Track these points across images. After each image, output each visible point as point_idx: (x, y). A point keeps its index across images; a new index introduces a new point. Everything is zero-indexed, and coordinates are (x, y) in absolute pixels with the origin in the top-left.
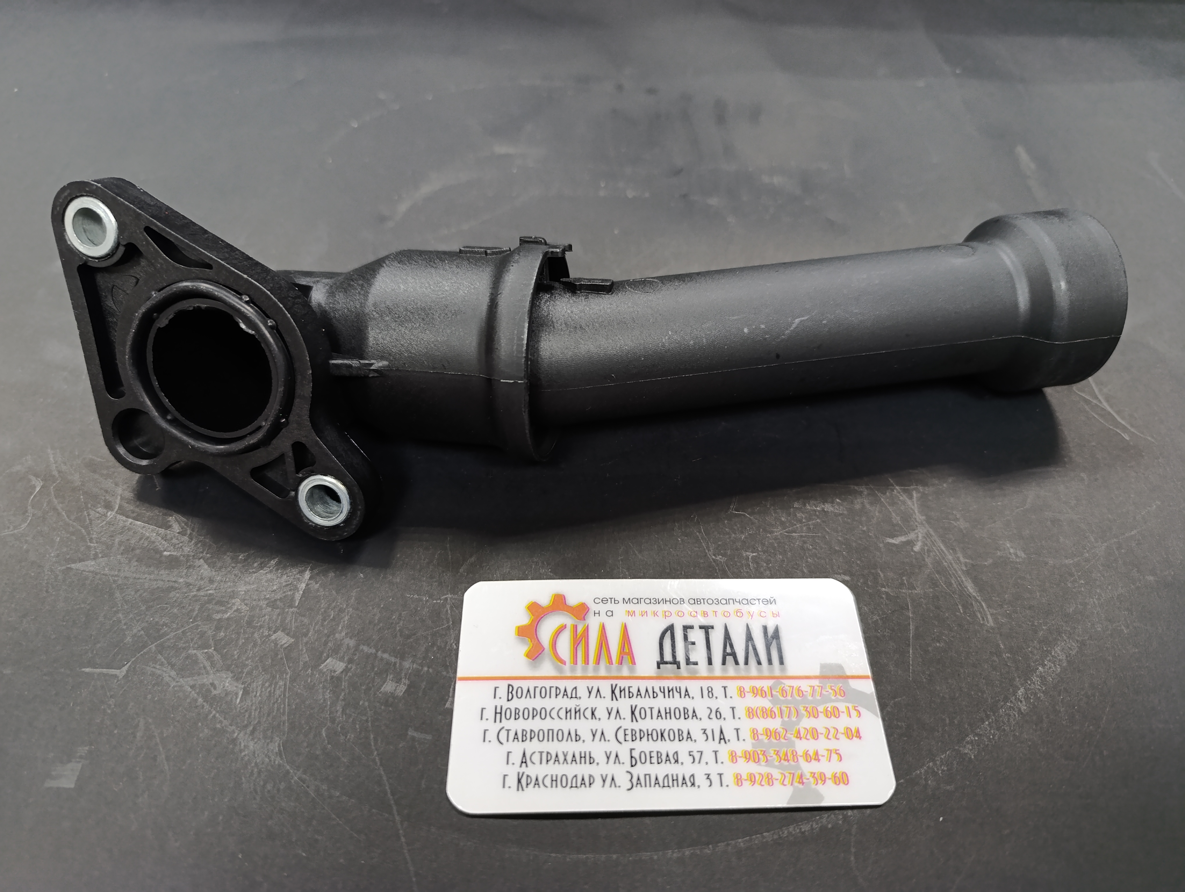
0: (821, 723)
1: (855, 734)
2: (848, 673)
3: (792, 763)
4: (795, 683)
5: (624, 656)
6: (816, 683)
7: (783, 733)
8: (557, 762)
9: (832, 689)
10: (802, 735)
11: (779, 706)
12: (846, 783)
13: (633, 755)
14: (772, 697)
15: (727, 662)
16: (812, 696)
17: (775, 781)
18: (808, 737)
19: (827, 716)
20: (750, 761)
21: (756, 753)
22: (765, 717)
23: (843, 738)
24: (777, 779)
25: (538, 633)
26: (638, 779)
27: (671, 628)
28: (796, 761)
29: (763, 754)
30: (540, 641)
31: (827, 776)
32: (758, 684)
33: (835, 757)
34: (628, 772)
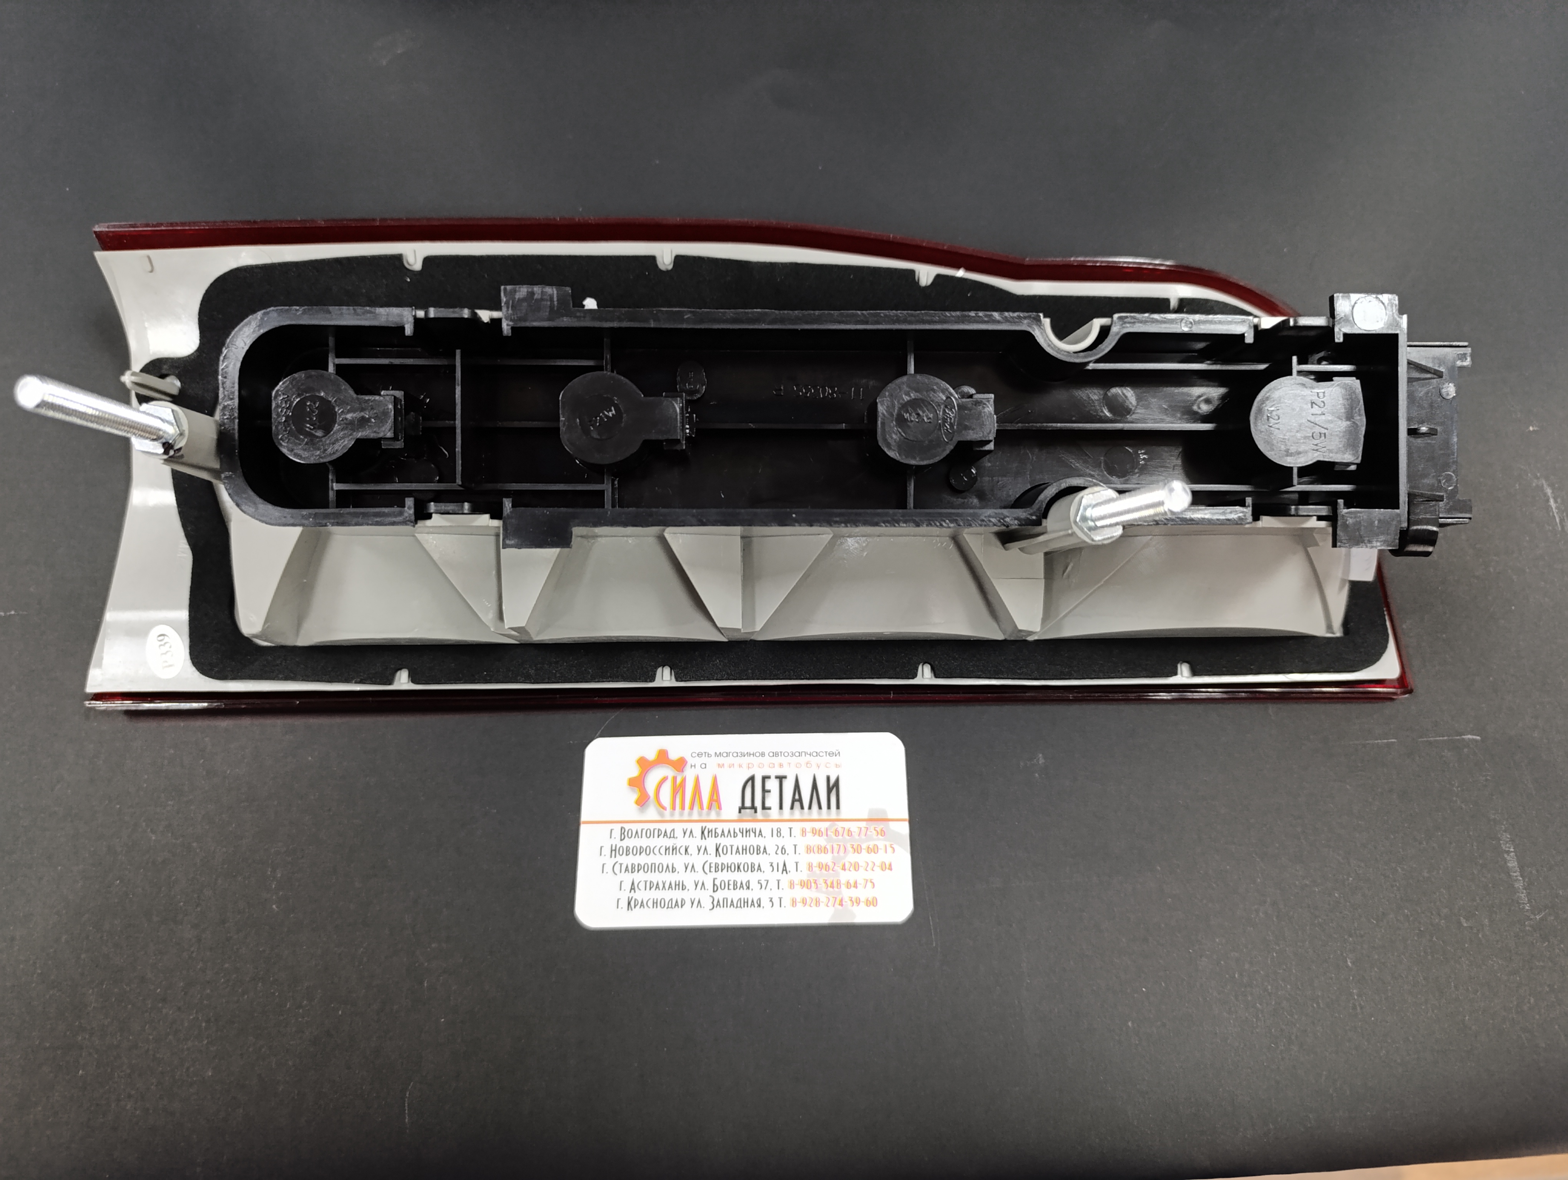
0: (863, 858)
1: (887, 867)
2: (890, 817)
3: (836, 889)
4: (847, 825)
5: (714, 803)
6: (863, 824)
7: (831, 865)
8: (657, 889)
9: (875, 830)
10: (846, 868)
11: (831, 844)
12: (875, 905)
13: (716, 883)
14: (827, 836)
15: (795, 807)
16: (859, 835)
17: (821, 903)
18: (851, 869)
19: (868, 853)
20: (804, 888)
21: (809, 881)
22: (820, 852)
23: (877, 869)
24: (823, 902)
25: (645, 784)
26: (718, 902)
27: (752, 779)
28: (839, 887)
29: (815, 883)
30: (647, 790)
31: (861, 900)
32: (817, 825)
33: (869, 885)
34: (710, 896)
